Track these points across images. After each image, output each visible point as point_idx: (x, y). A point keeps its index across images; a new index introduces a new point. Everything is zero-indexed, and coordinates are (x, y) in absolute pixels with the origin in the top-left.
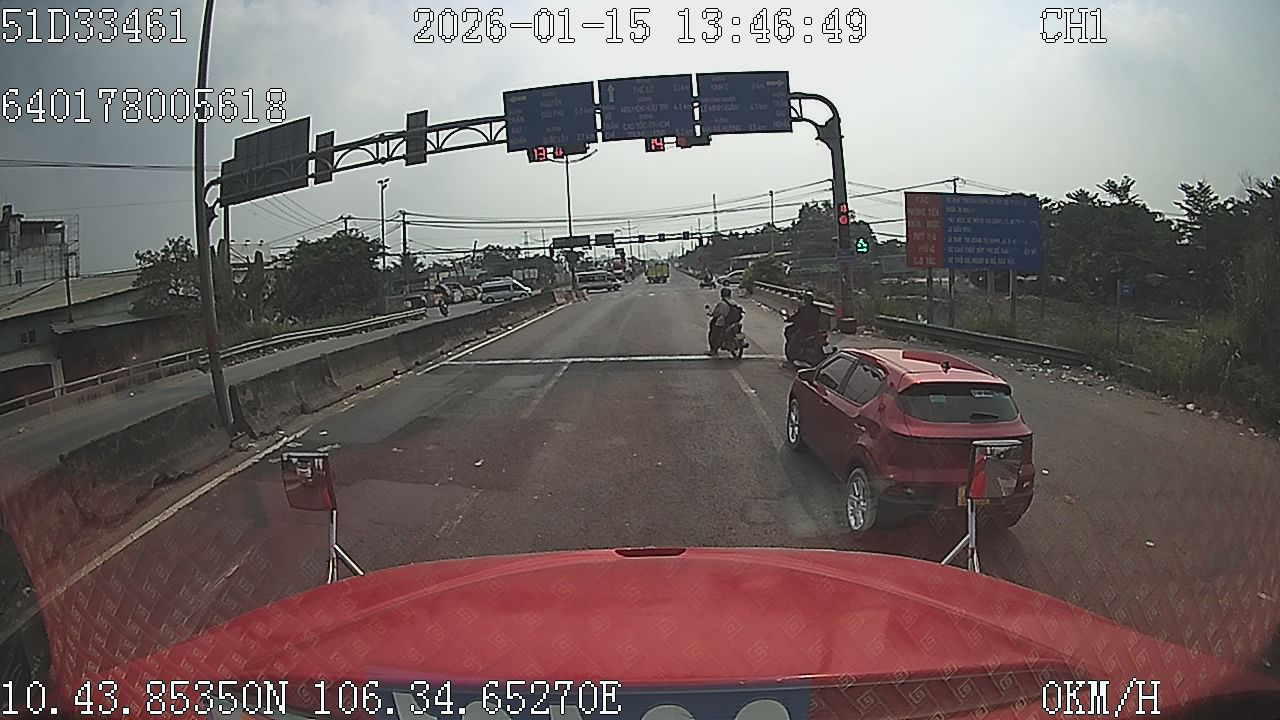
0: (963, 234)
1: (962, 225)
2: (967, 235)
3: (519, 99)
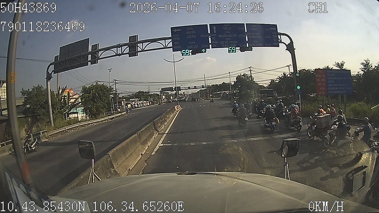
0: (332, 83)
1: (331, 80)
3: (177, 30)
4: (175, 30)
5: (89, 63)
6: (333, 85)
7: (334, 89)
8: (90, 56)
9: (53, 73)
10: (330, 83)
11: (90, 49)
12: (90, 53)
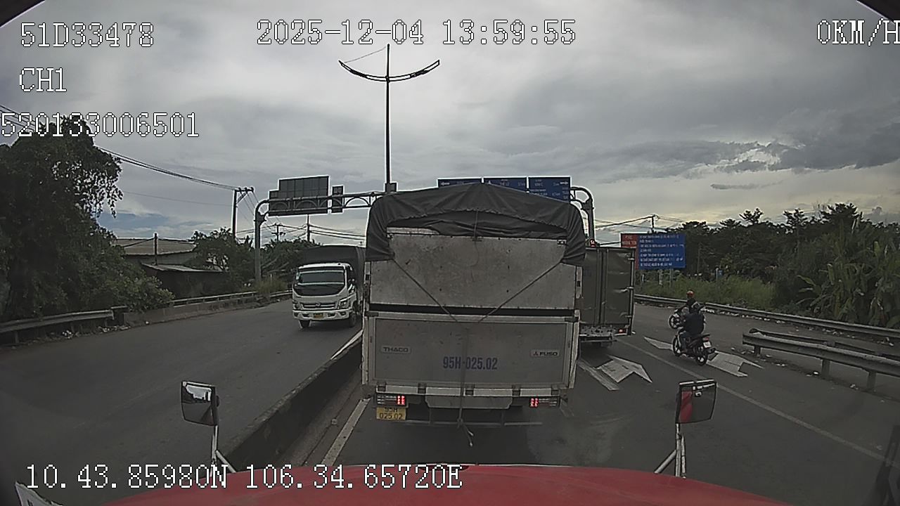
0: (647, 253)
1: (647, 248)
2: (650, 253)
3: (446, 184)
4: (443, 184)
5: (330, 211)
6: (650, 255)
7: (650, 260)
8: (330, 201)
9: (267, 214)
10: (645, 253)
11: (330, 194)
12: (330, 198)
